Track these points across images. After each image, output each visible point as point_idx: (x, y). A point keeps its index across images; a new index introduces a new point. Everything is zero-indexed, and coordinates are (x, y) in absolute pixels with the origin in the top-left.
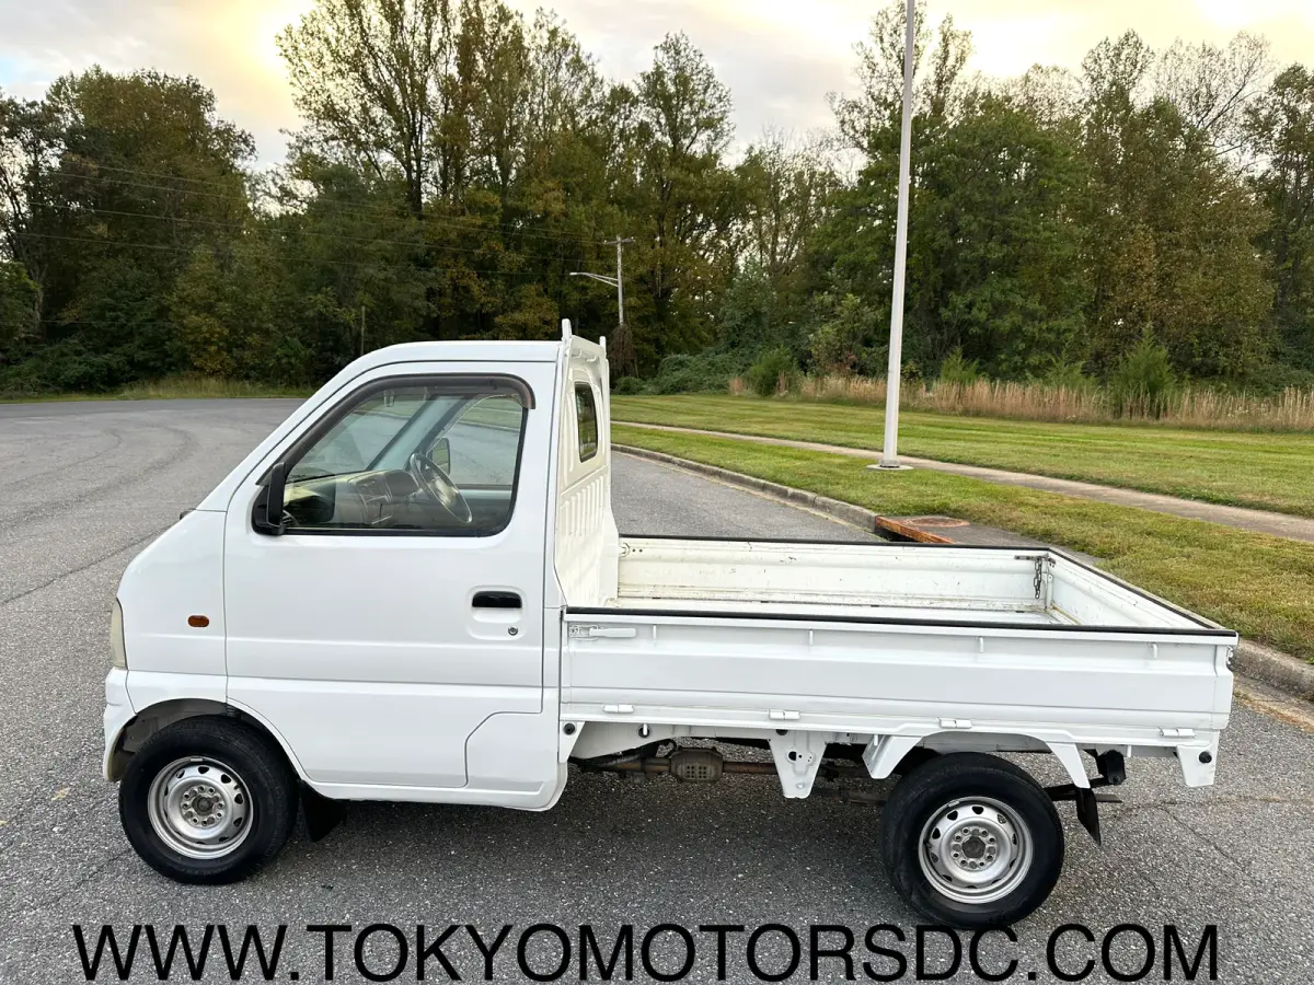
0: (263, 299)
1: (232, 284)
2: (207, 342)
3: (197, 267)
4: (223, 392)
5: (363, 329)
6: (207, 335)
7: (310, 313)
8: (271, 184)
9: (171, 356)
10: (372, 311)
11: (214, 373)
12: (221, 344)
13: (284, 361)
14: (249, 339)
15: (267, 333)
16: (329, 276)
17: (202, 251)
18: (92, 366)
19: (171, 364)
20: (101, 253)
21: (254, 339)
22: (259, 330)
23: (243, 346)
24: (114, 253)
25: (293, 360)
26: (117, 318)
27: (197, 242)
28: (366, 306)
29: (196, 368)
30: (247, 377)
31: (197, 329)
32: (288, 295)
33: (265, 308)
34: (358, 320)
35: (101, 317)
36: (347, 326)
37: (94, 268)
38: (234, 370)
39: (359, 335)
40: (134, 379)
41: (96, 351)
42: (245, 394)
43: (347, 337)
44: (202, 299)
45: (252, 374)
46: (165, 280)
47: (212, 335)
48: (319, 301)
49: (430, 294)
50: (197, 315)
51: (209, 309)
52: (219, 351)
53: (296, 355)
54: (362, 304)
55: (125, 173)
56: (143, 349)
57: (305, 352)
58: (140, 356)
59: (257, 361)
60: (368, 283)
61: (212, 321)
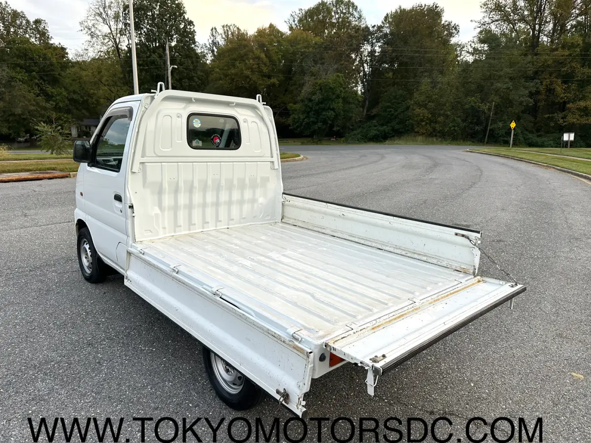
0: (447, 100)
1: (436, 95)
2: (422, 120)
3: (423, 88)
4: (423, 142)
5: (492, 113)
6: (422, 118)
7: (467, 106)
8: (469, 47)
9: (408, 127)
10: (498, 105)
11: (423, 134)
12: (427, 121)
13: (452, 128)
14: (439, 119)
15: (447, 116)
16: (480, 89)
17: (426, 81)
18: (378, 131)
19: (408, 130)
20: (390, 85)
21: (441, 119)
22: (444, 115)
23: (436, 122)
24: (394, 84)
25: (456, 128)
26: (391, 111)
27: (425, 76)
28: (495, 102)
29: (416, 132)
30: (436, 136)
31: (418, 115)
32: (459, 98)
33: (447, 105)
34: (489, 109)
35: (385, 111)
36: (484, 112)
37: (386, 91)
38: (431, 133)
39: (489, 116)
40: (393, 136)
41: (383, 125)
42: (433, 143)
43: (483, 118)
44: (423, 101)
45: (438, 134)
46: (411, 94)
47: (424, 117)
48: (472, 100)
49: (531, 95)
50: (420, 109)
51: (425, 106)
52: (426, 125)
53: (458, 126)
54: (493, 101)
55: (402, 50)
56: (398, 124)
57: (463, 125)
58: (397, 127)
59: (441, 129)
60: (497, 91)
61: (425, 111)
